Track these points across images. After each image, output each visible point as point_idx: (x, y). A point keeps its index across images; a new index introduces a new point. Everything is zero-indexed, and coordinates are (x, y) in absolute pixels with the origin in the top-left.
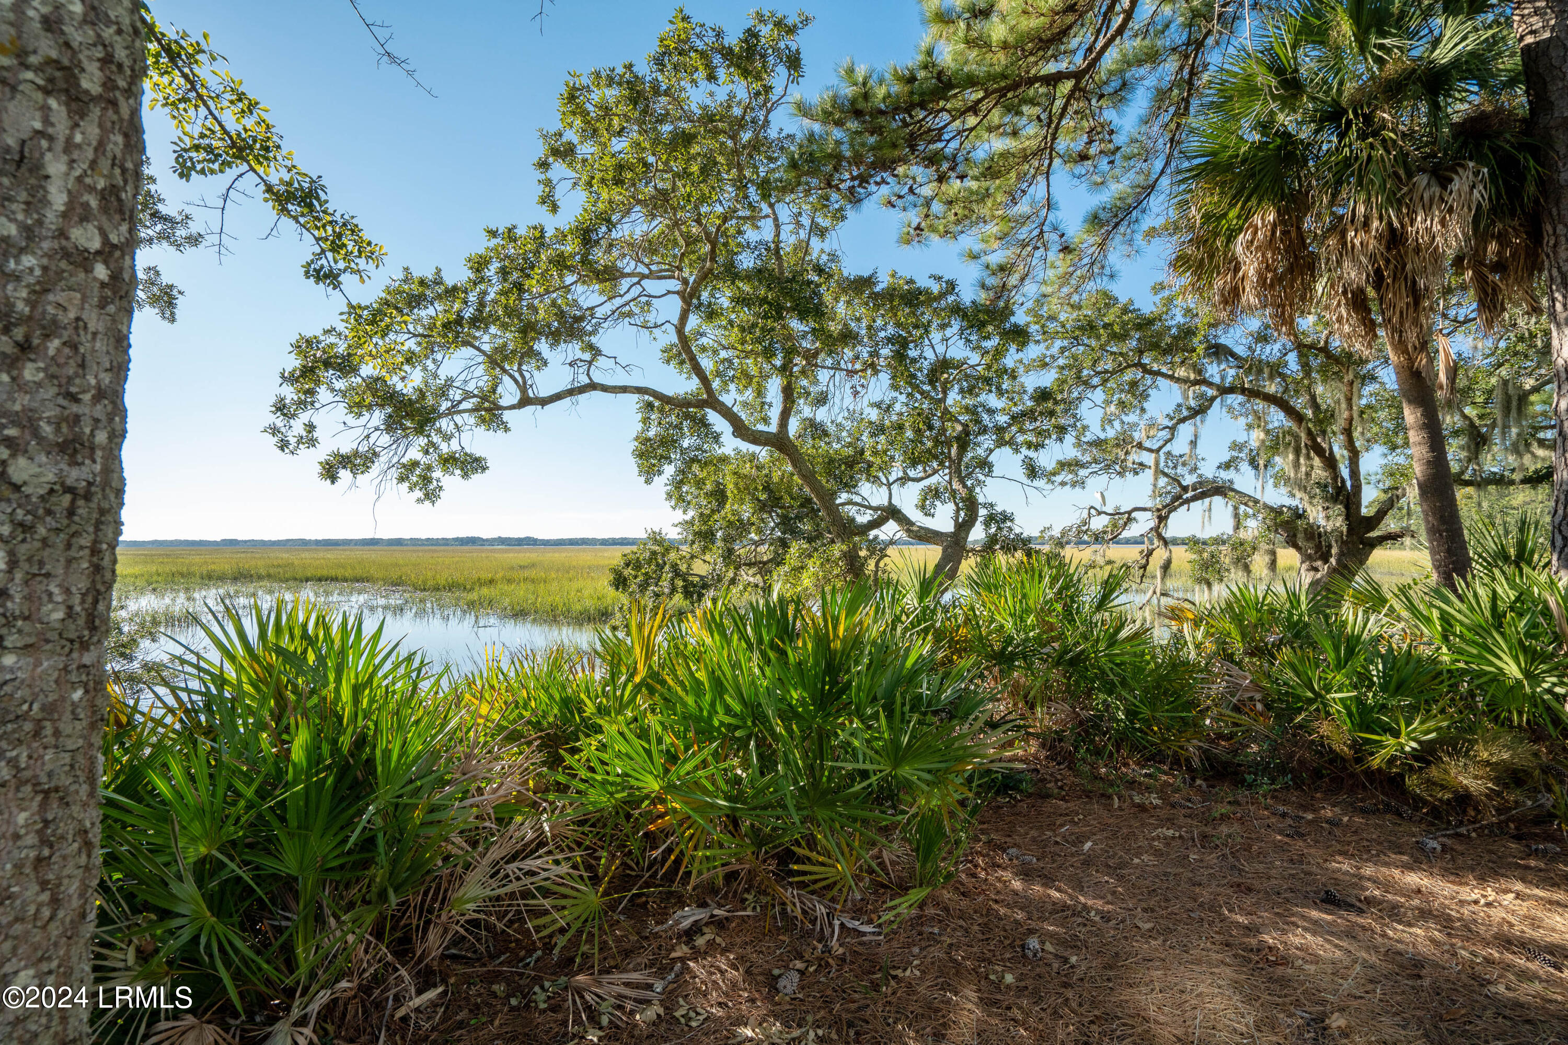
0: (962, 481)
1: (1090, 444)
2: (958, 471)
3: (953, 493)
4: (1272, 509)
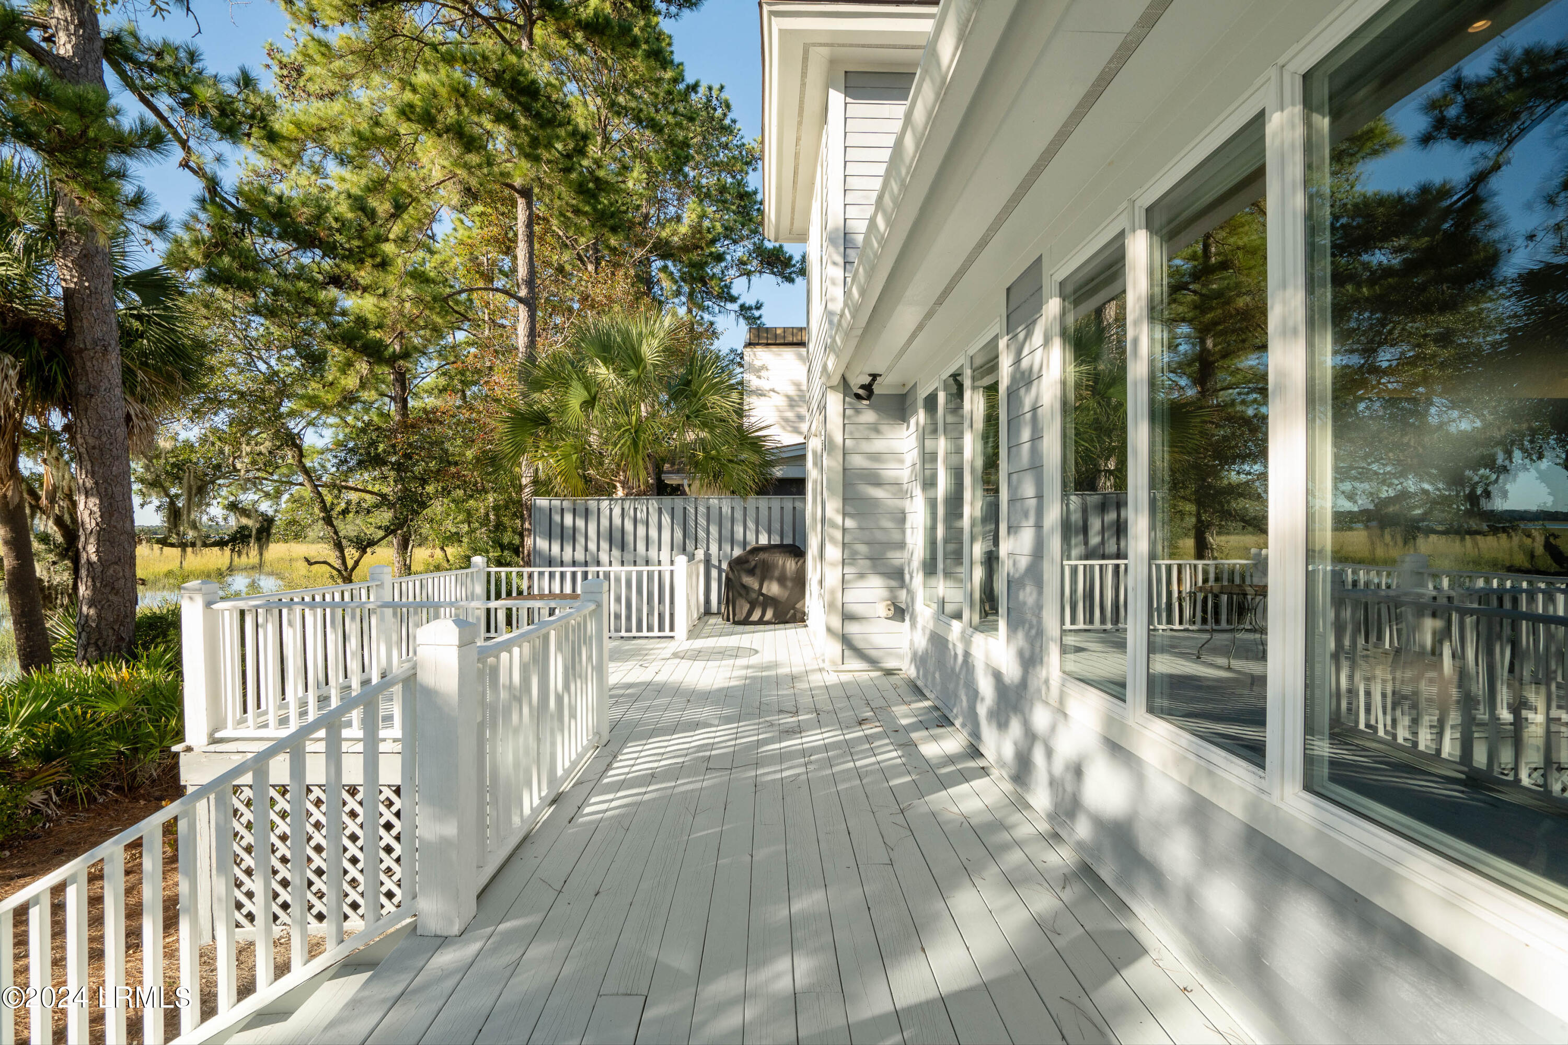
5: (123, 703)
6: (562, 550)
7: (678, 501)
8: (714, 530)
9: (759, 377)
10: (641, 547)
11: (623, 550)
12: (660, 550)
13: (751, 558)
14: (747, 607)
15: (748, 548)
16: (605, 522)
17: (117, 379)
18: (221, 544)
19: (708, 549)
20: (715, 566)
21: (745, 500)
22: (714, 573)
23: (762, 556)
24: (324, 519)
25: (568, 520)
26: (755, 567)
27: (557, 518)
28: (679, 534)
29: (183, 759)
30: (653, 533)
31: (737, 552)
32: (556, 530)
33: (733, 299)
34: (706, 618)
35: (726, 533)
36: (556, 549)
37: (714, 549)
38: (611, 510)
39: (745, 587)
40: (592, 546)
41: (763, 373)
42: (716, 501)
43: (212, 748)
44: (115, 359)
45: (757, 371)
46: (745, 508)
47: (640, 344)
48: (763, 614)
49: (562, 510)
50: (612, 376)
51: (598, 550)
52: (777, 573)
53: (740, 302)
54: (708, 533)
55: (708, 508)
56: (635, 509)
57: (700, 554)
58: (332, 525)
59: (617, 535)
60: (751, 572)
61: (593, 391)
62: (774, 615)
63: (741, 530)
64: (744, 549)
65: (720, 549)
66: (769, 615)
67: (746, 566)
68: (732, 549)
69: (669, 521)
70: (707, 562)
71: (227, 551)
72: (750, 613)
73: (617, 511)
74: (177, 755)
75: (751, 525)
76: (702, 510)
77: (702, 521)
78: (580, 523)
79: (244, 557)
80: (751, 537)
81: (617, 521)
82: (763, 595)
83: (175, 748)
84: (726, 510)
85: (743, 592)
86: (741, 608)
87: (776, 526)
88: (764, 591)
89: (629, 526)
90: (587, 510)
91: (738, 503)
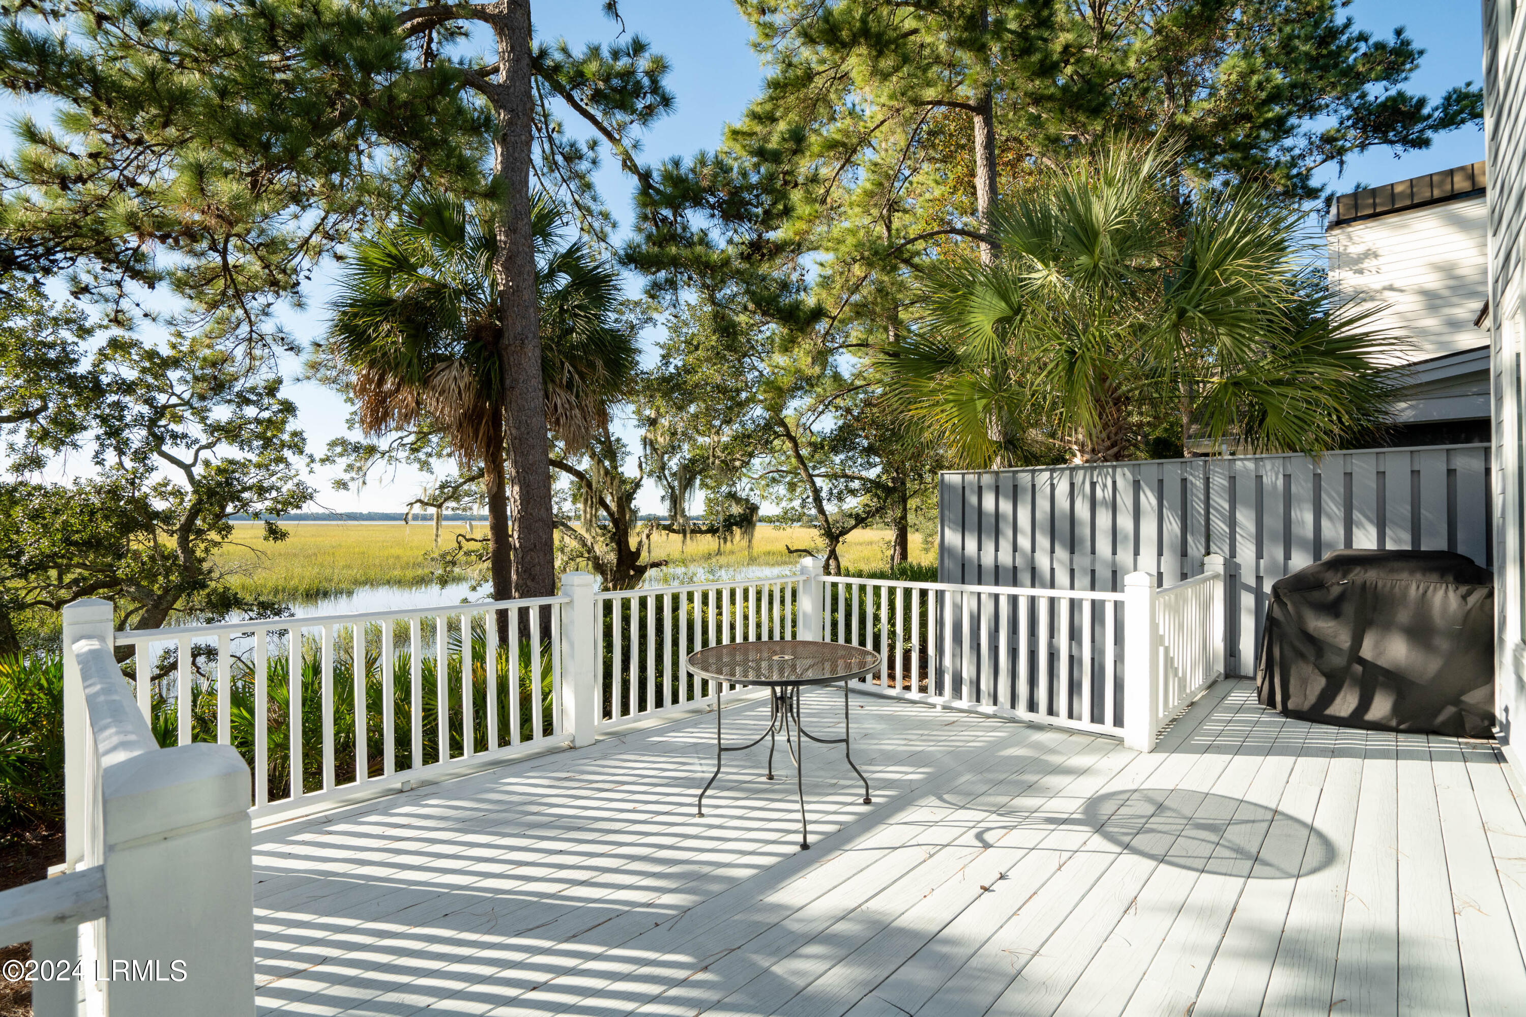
6: (980, 549)
7: (1172, 469)
8: (1246, 519)
9: (1361, 272)
10: (1103, 546)
11: (1072, 552)
12: (1137, 553)
13: (1331, 577)
14: (1320, 683)
15: (1326, 556)
16: (1043, 505)
19: (1233, 554)
20: (1248, 588)
21: (1316, 459)
22: (1247, 600)
23: (1358, 575)
24: (816, 507)
25: (989, 503)
26: (1342, 597)
27: (974, 500)
28: (1173, 526)
30: (1125, 522)
31: (1300, 561)
32: (972, 518)
33: (1312, 193)
34: (1231, 683)
35: (1274, 522)
36: (971, 546)
37: (1246, 553)
38: (1053, 487)
39: (1311, 639)
40: (1024, 542)
41: (1366, 264)
42: (1250, 465)
45: (1355, 263)
46: (1317, 477)
47: (1088, 207)
48: (1365, 704)
49: (980, 488)
50: (1053, 278)
51: (1033, 550)
52: (1403, 616)
53: (1324, 195)
54: (1232, 523)
55: (1232, 479)
56: (1093, 485)
57: (1216, 563)
58: (823, 514)
59: (1063, 526)
60: (1333, 609)
61: (1015, 299)
62: (1396, 710)
63: (1308, 517)
64: (1317, 555)
65: (1259, 556)
66: (1381, 707)
67: (1316, 595)
68: (1288, 557)
69: (1154, 502)
70: (1232, 579)
71: (717, 538)
72: (1327, 697)
73: (1063, 488)
75: (1333, 507)
76: (1219, 481)
77: (1221, 502)
78: (1006, 507)
79: (729, 544)
80: (1332, 531)
81: (1063, 502)
82: (1362, 661)
84: (1273, 478)
85: (1309, 651)
86: (1304, 682)
87: (1400, 508)
88: (1367, 651)
89: (1082, 510)
90: (1015, 487)
91: (1300, 466)
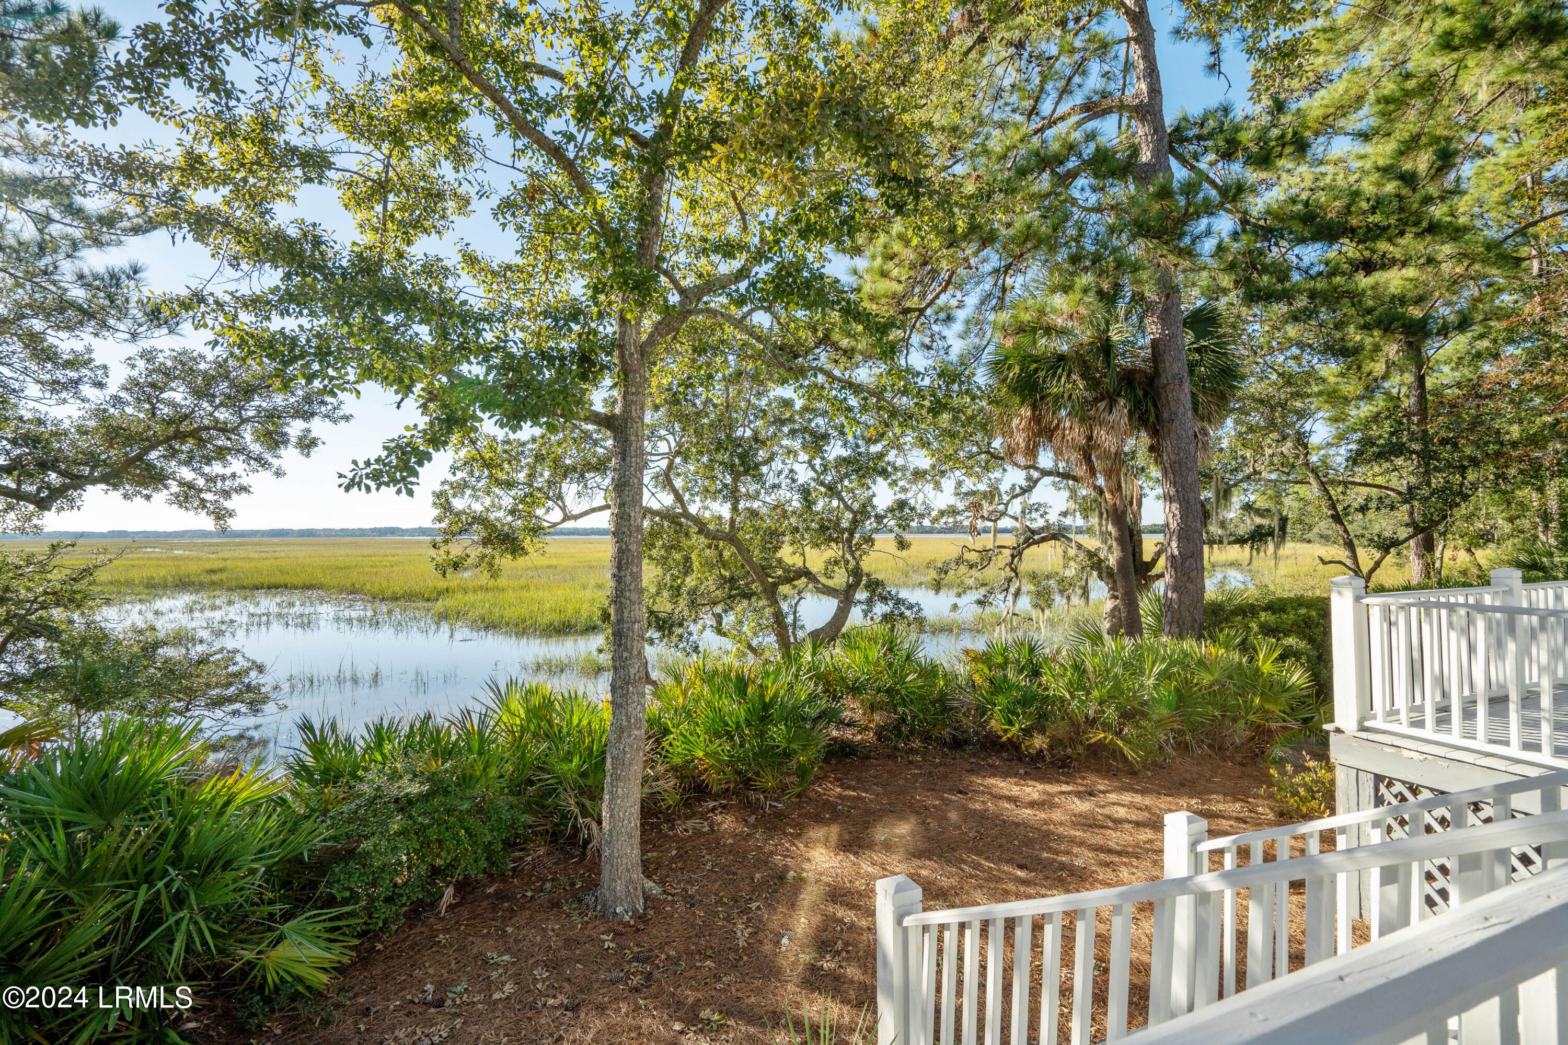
0: (852, 553)
1: (966, 494)
2: (850, 547)
3: (847, 562)
4: (1089, 552)
5: (1216, 675)
17: (1189, 405)
18: (1241, 541)
24: (1332, 516)
29: (1333, 738)
43: (1364, 735)
44: (1187, 387)
58: (1342, 524)
71: (1247, 548)
74: (1327, 732)
79: (1262, 553)
83: (1326, 727)
